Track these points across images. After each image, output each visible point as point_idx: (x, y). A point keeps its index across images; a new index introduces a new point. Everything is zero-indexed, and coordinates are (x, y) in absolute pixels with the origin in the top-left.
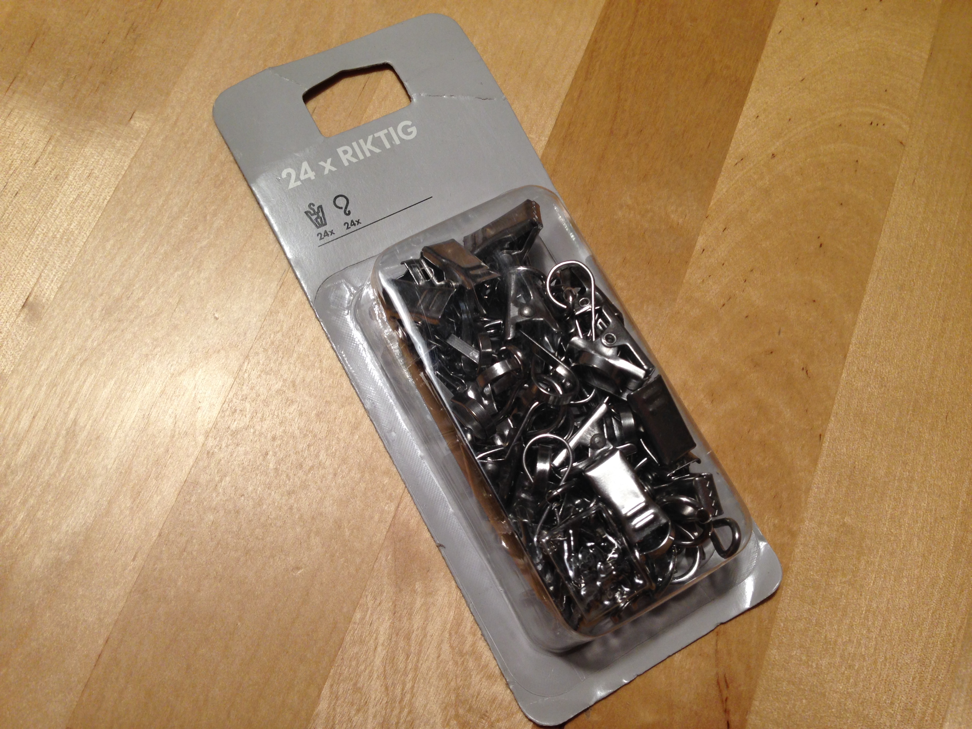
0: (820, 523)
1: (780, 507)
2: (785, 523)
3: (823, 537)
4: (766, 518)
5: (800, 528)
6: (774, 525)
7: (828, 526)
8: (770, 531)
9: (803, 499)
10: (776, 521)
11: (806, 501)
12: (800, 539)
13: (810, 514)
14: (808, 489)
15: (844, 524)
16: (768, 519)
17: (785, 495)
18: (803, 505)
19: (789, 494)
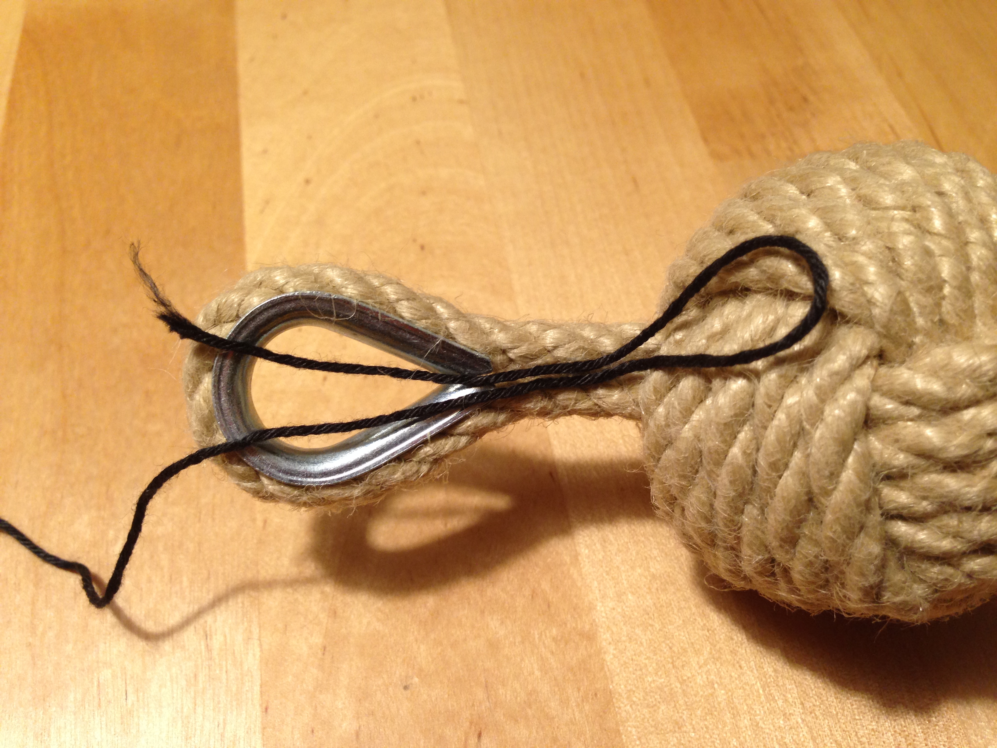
0: (619, 596)
1: (549, 606)
2: (569, 626)
3: (636, 614)
4: (537, 636)
5: (594, 620)
6: (554, 639)
7: (633, 593)
8: (552, 653)
9: (575, 576)
10: (554, 631)
11: (581, 575)
12: (604, 636)
13: (597, 591)
15: (654, 576)
16: (541, 635)
17: (545, 585)
18: (579, 584)
19: (551, 579)
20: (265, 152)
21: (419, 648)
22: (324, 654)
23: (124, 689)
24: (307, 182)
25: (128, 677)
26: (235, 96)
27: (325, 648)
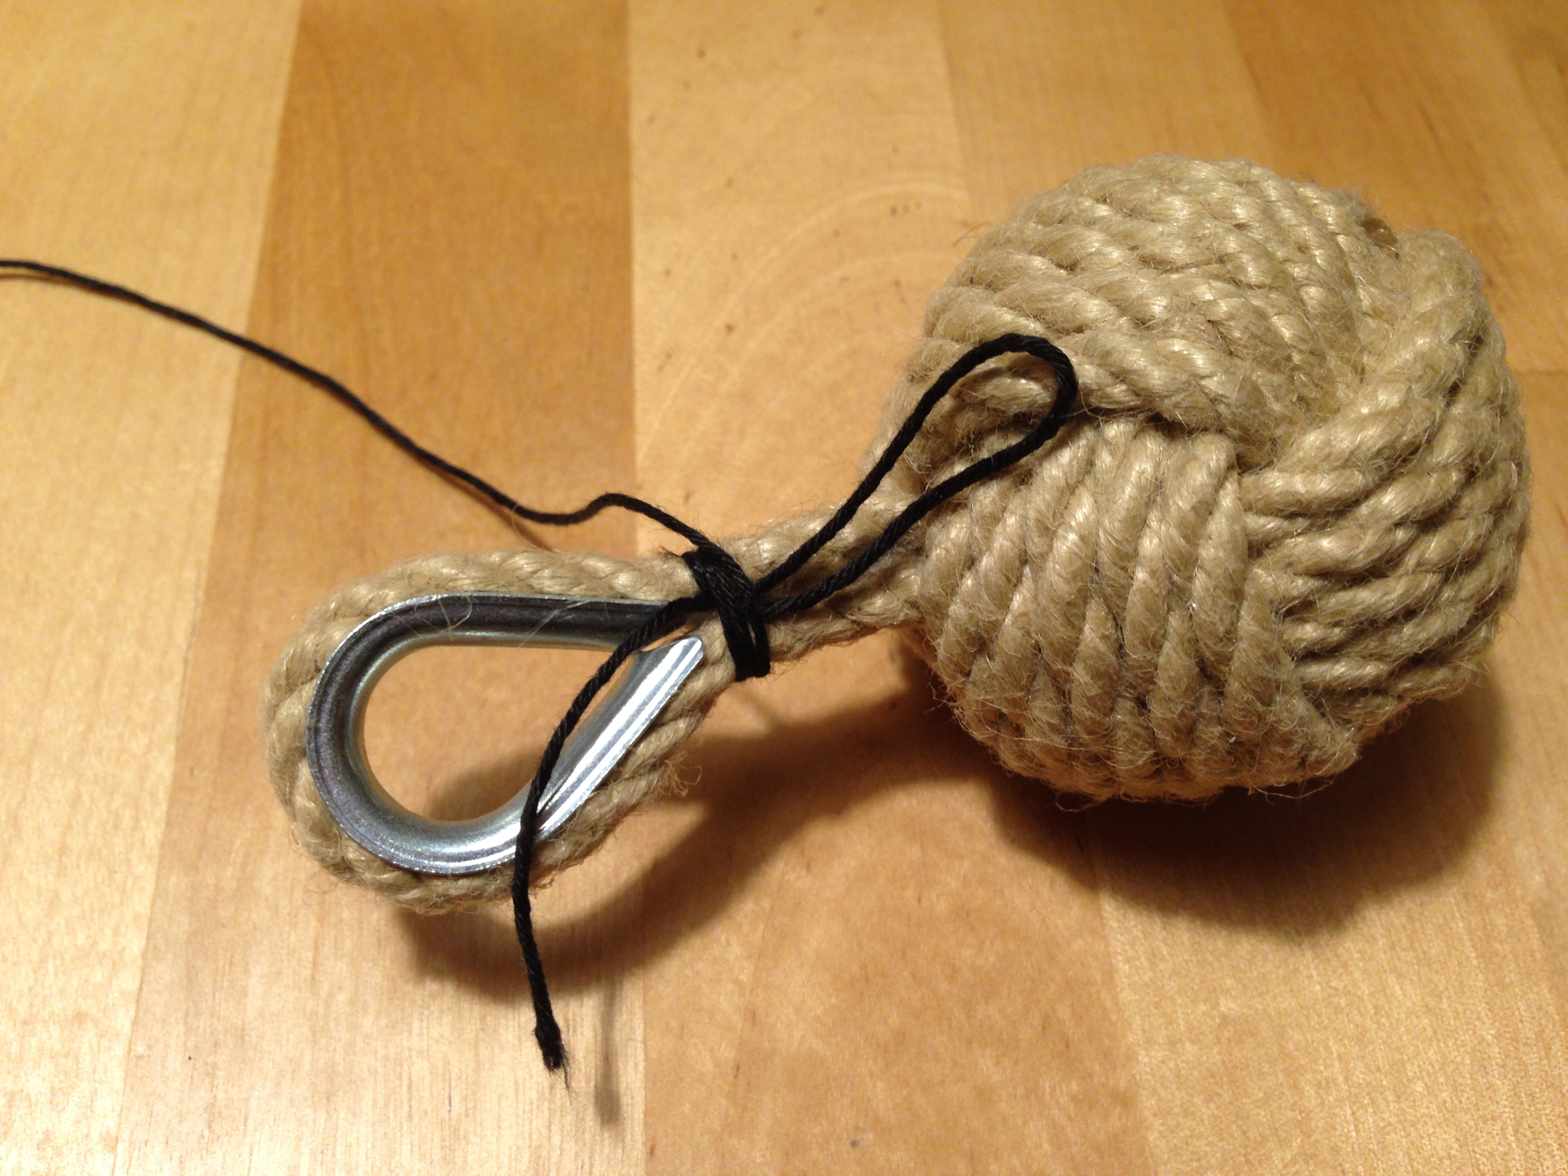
0: (1173, 1043)
1: (1067, 1046)
2: (1096, 1080)
3: (1196, 1074)
4: (1048, 1090)
5: (1134, 1077)
6: (1074, 1098)
7: (1193, 1042)
8: (1069, 1118)
9: (1109, 1003)
10: (1074, 1087)
11: (1116, 1004)
12: (1148, 1103)
13: (1140, 1032)
14: (1109, 974)
15: (1225, 1020)
16: (1053, 1089)
17: (1064, 1012)
18: (1114, 1017)
19: (1072, 1005)
20: (668, 273)
21: (874, 1086)
22: (736, 1077)
23: (447, 1095)
24: (730, 328)
25: (454, 1076)
26: (625, 178)
27: (738, 1068)
